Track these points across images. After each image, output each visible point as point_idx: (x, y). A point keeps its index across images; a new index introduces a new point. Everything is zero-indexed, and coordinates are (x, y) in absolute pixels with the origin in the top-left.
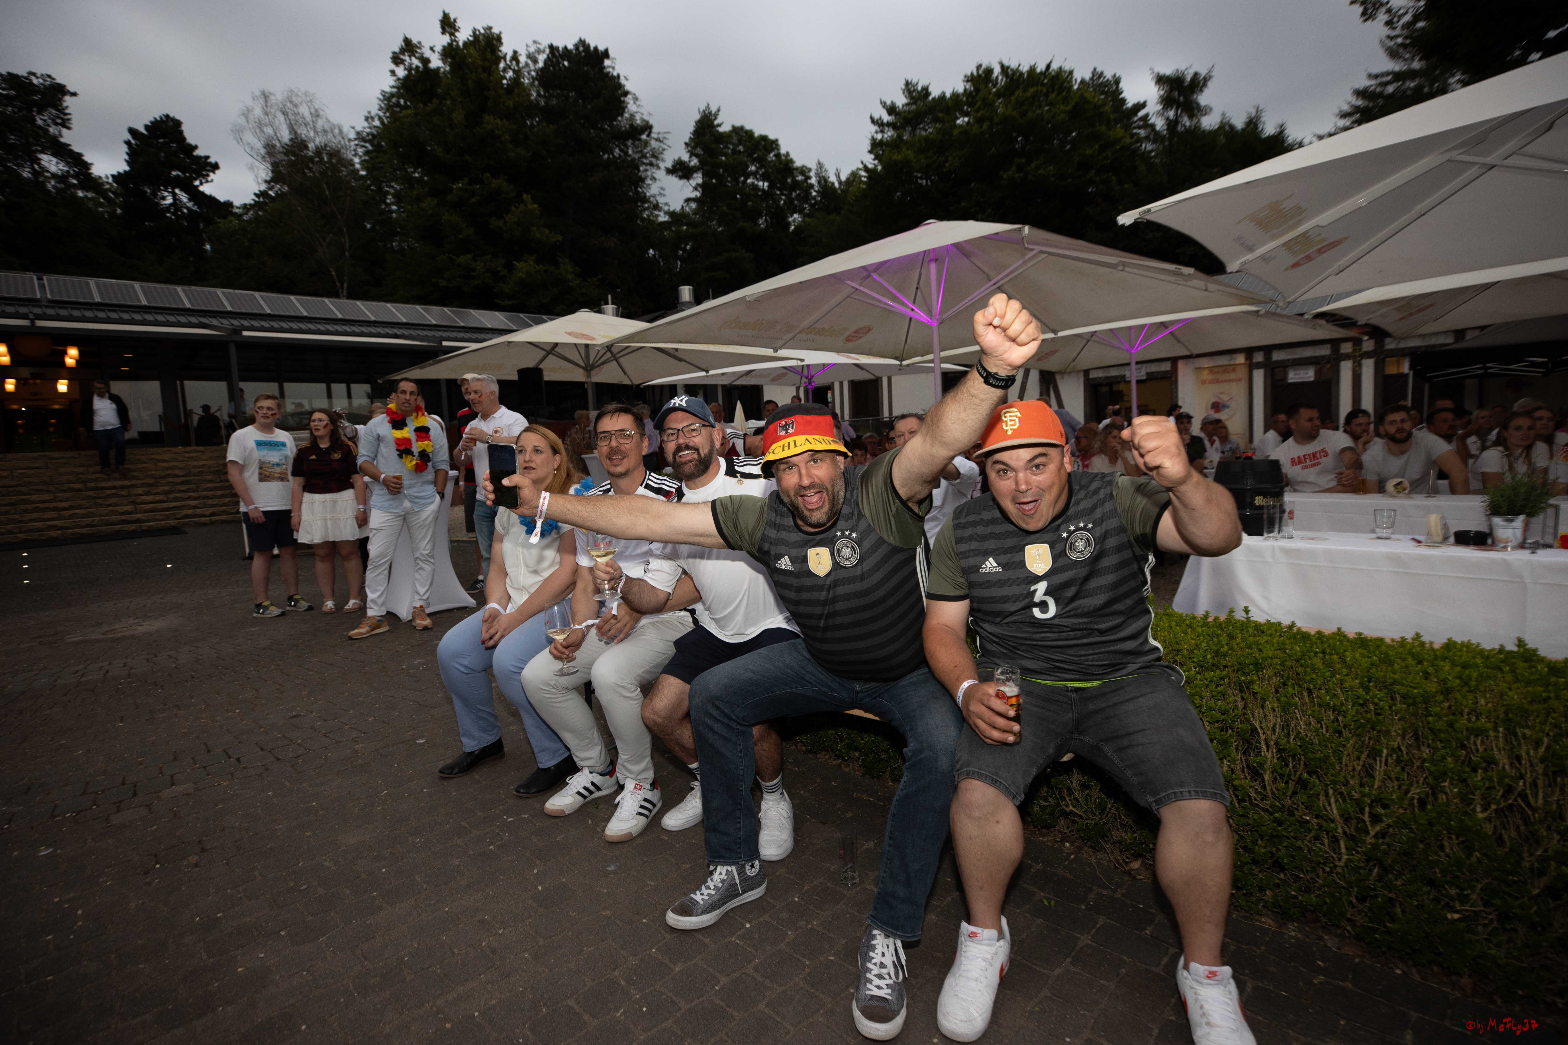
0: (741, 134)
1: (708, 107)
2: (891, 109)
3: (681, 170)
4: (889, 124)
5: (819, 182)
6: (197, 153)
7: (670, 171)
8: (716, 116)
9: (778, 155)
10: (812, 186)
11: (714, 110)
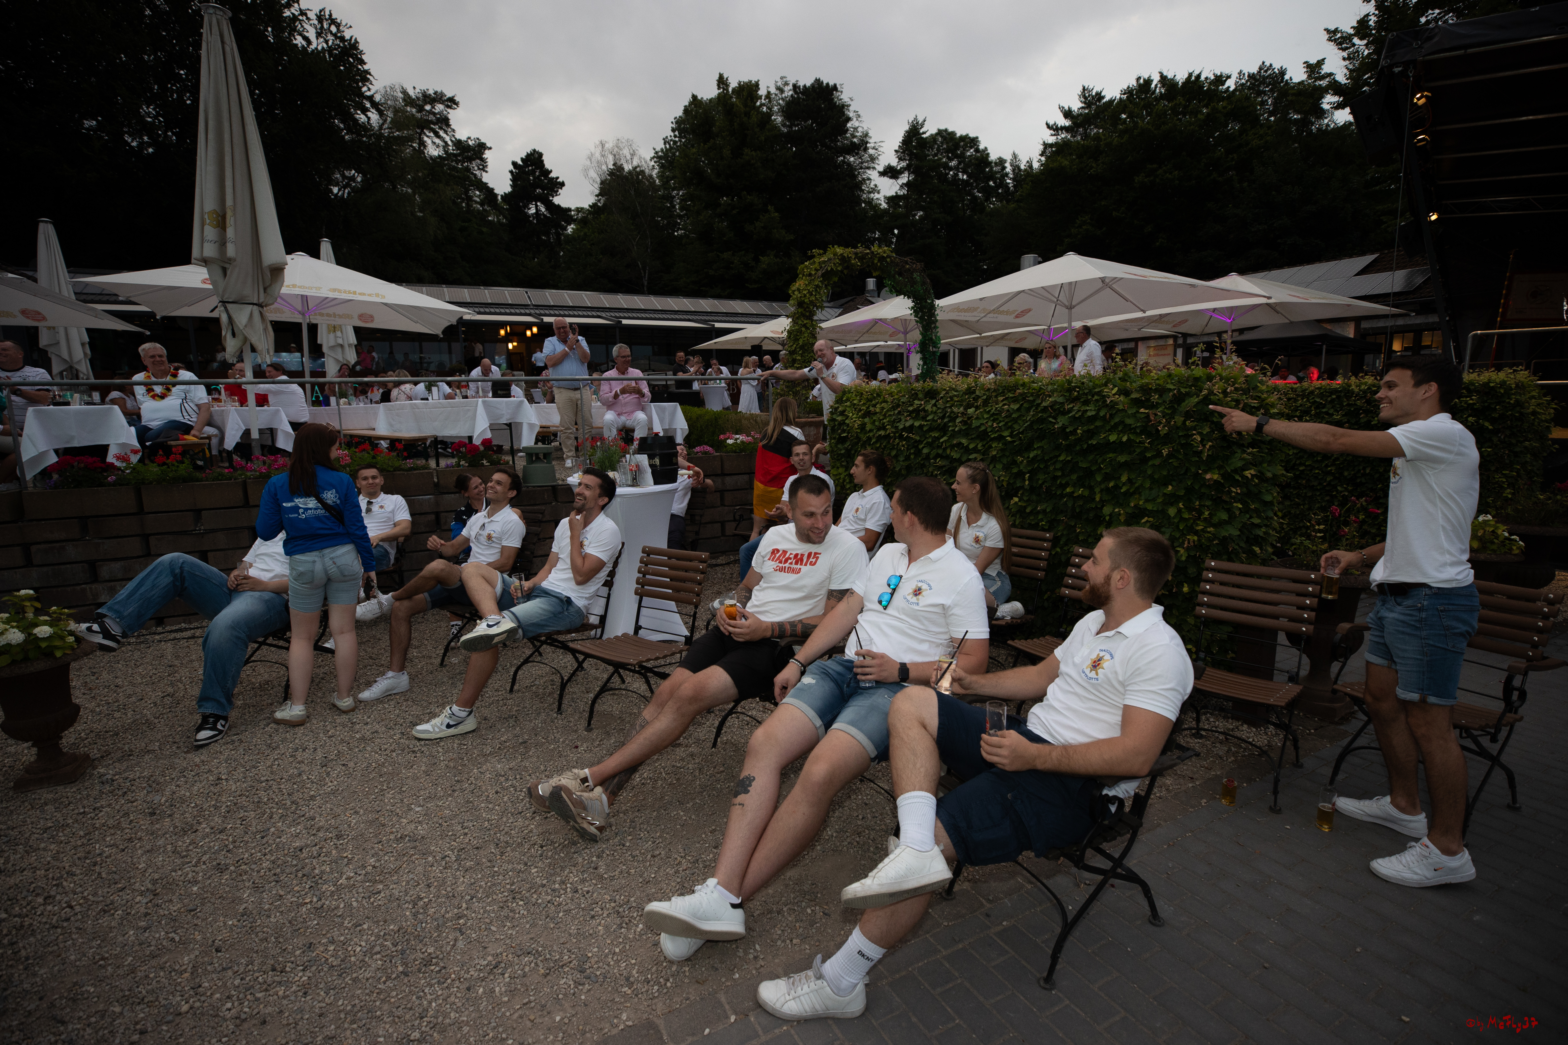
0: (946, 136)
1: (916, 119)
2: (1068, 114)
3: (890, 172)
4: (1063, 128)
5: (1013, 170)
6: (552, 175)
7: (883, 174)
8: (922, 125)
9: (977, 150)
10: (1007, 175)
11: (920, 120)
